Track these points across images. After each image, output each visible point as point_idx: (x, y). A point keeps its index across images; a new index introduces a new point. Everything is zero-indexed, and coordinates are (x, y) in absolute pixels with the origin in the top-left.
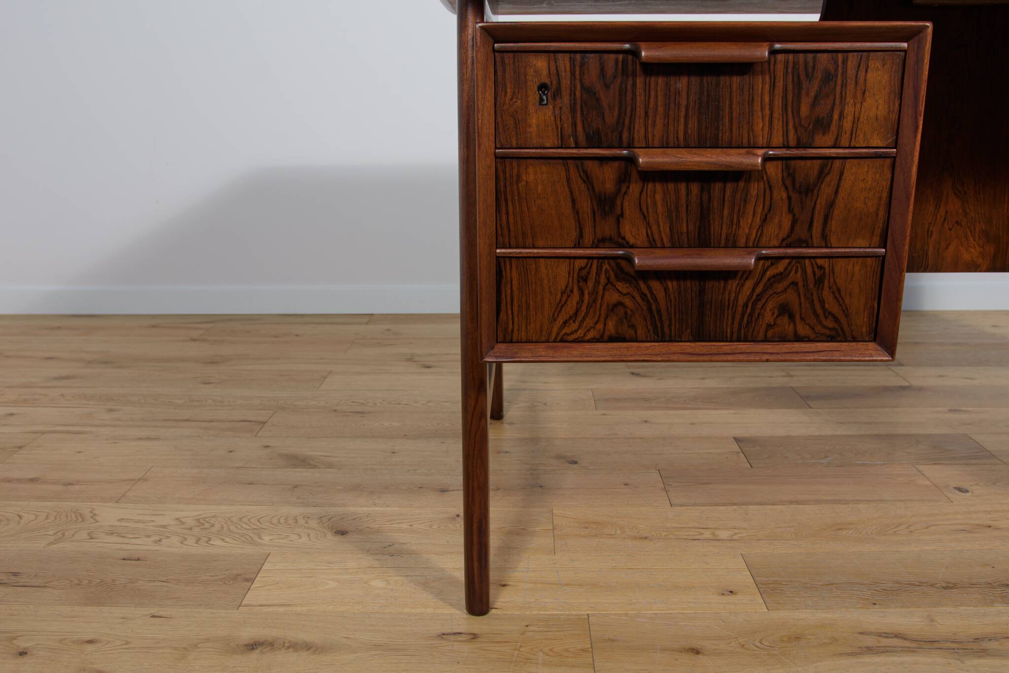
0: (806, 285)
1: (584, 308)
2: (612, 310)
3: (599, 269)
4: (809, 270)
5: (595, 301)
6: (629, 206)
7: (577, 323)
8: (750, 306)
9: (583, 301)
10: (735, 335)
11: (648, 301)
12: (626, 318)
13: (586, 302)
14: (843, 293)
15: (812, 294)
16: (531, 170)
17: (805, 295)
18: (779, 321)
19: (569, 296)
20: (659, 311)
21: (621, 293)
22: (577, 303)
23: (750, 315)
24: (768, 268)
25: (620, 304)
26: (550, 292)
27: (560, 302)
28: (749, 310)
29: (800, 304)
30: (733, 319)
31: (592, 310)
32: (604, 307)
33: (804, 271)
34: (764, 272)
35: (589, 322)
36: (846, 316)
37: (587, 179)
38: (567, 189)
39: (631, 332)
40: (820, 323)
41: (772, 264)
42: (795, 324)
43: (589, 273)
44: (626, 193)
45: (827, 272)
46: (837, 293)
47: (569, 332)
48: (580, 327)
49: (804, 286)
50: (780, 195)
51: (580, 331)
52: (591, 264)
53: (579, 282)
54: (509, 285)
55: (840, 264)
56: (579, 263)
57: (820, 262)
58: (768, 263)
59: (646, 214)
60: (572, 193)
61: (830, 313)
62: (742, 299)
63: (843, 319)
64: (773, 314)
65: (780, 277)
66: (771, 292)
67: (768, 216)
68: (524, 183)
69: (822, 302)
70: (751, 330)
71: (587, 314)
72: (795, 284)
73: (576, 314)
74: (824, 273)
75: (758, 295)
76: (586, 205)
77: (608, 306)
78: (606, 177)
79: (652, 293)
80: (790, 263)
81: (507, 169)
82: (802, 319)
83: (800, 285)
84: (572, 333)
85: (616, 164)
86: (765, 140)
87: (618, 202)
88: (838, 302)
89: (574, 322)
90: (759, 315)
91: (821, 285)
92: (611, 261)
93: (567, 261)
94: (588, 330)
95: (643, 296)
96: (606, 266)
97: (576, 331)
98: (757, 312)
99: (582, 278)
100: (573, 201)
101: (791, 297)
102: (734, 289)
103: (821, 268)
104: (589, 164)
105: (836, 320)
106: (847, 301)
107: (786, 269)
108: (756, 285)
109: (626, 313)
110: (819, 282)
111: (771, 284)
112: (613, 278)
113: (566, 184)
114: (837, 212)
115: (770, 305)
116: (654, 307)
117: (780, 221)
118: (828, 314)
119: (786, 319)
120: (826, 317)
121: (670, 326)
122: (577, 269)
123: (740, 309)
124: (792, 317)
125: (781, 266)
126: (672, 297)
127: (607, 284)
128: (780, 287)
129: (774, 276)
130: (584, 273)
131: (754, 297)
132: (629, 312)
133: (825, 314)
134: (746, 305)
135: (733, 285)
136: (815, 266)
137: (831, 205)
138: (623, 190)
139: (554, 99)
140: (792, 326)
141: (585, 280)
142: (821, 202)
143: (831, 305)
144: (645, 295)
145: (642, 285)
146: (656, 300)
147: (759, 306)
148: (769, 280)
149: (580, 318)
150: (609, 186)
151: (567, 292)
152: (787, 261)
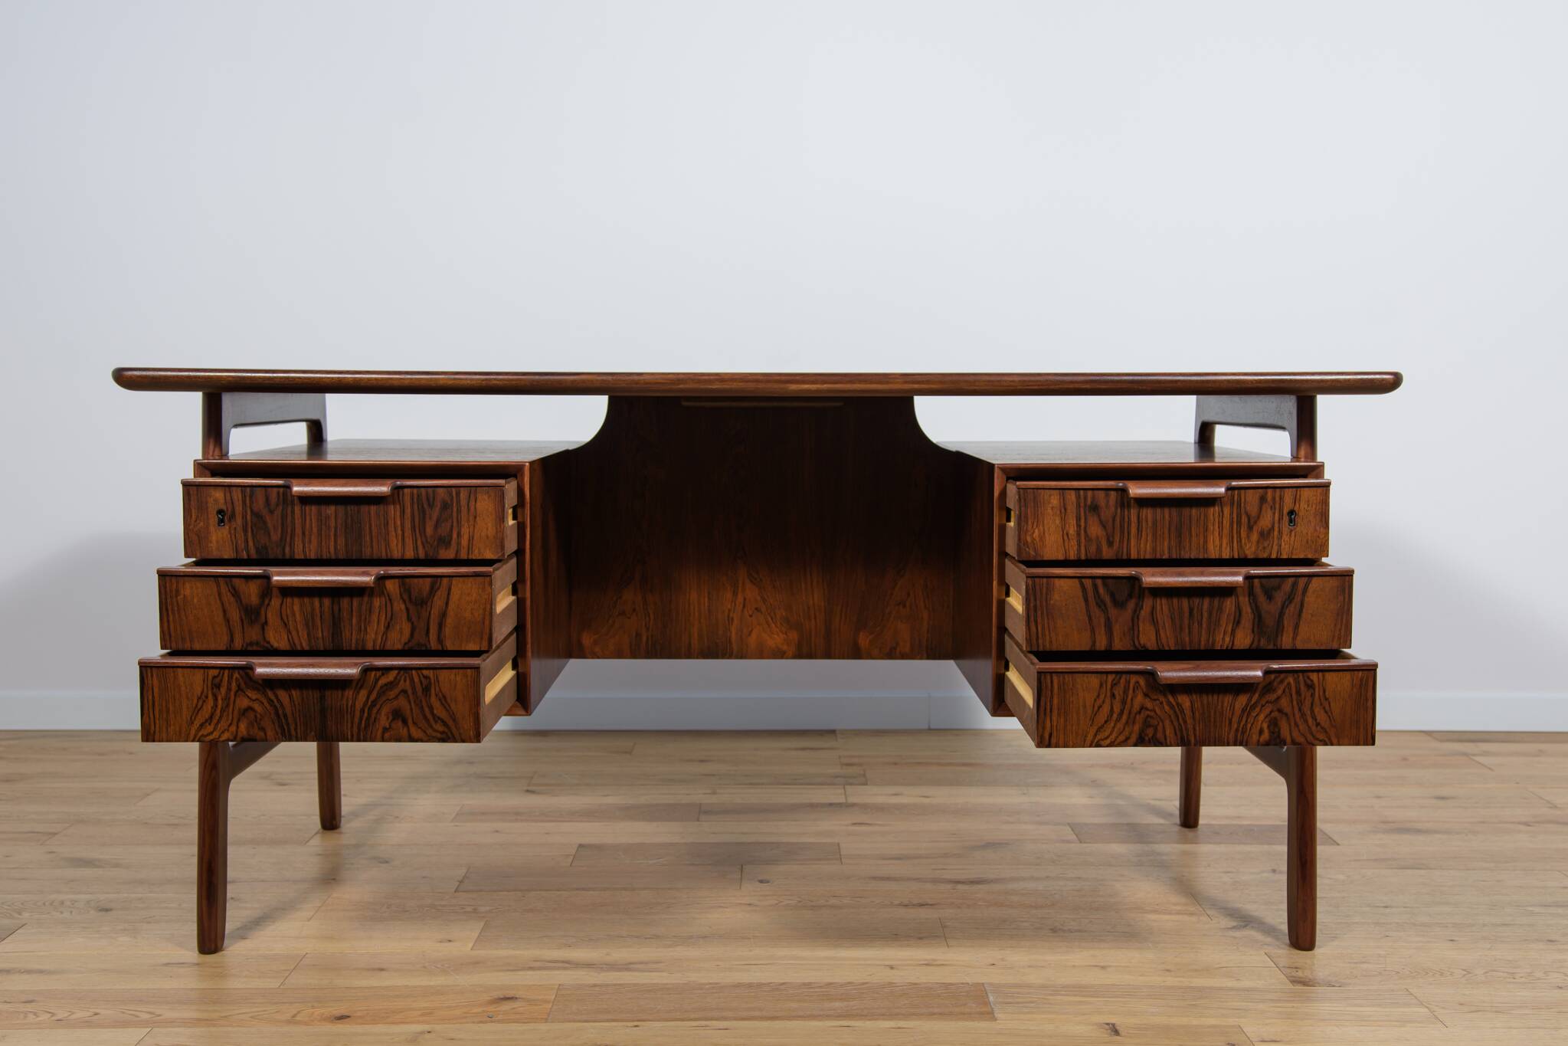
0: (414, 692)
1: (218, 711)
2: (243, 714)
3: (230, 677)
4: (416, 680)
5: (228, 705)
6: (272, 616)
7: (212, 726)
8: (366, 710)
9: (216, 706)
10: (355, 736)
11: (275, 707)
12: (256, 721)
13: (219, 707)
14: (449, 701)
15: (421, 701)
16: (188, 585)
17: (415, 702)
18: (394, 725)
19: (204, 701)
20: (285, 716)
21: (250, 699)
22: (212, 708)
23: (368, 719)
24: (380, 677)
25: (250, 708)
26: (188, 698)
27: (197, 706)
28: (366, 715)
29: (411, 709)
30: (352, 723)
31: (225, 714)
32: (236, 712)
33: (412, 680)
34: (377, 680)
35: (223, 724)
36: (454, 720)
37: (236, 594)
38: (218, 601)
39: (262, 734)
40: (431, 727)
41: (383, 674)
42: (408, 727)
43: (221, 681)
44: (268, 604)
45: (433, 681)
46: (443, 699)
47: (205, 734)
48: (215, 729)
49: (413, 693)
50: (399, 606)
51: (215, 733)
52: (223, 674)
53: (212, 689)
54: (150, 692)
55: (443, 675)
56: (213, 673)
57: (425, 672)
58: (379, 673)
59: (286, 621)
60: (223, 604)
61: (439, 718)
62: (359, 705)
63: (450, 723)
64: (388, 718)
65: (391, 685)
66: (384, 699)
67: (391, 625)
68: (182, 596)
69: (431, 708)
70: (369, 733)
71: (221, 717)
72: (404, 691)
73: (211, 717)
74: (430, 683)
75: (372, 702)
76: (235, 615)
77: (239, 709)
78: (252, 592)
79: (278, 700)
80: (398, 673)
81: (168, 585)
82: (414, 723)
83: (410, 692)
84: (208, 735)
85: (259, 581)
86: (400, 554)
87: (263, 612)
88: (445, 707)
89: (210, 724)
90: (375, 719)
91: (428, 693)
92: (241, 672)
93: (202, 671)
94: (223, 732)
95: (270, 701)
96: (236, 675)
97: (212, 733)
98: (373, 717)
99: (215, 685)
100: (224, 611)
101: (402, 702)
102: (351, 697)
103: (426, 677)
104: (236, 581)
105: (445, 724)
106: (453, 706)
107: (396, 678)
108: (370, 693)
109: (256, 717)
110: (426, 690)
111: (384, 692)
112: (243, 685)
113: (217, 597)
114: (450, 621)
115: (384, 711)
116: (280, 712)
117: (401, 629)
118: (437, 719)
119: (400, 723)
120: (436, 722)
121: (296, 729)
122: (210, 678)
123: (358, 714)
124: (405, 722)
125: (392, 675)
126: (296, 703)
127: (237, 691)
128: (392, 694)
129: (386, 685)
130: (217, 680)
131: (369, 703)
132: (258, 716)
133: (434, 719)
134: (362, 711)
135: (349, 693)
136: (421, 676)
137: (443, 615)
138: (266, 602)
139: (230, 521)
140: (405, 730)
141: (218, 686)
142: (435, 612)
143: (439, 711)
144: (272, 701)
145: (270, 694)
146: (282, 705)
147: (375, 710)
148: (381, 687)
149: (215, 721)
150: (254, 599)
151: (203, 698)
152: (396, 672)
